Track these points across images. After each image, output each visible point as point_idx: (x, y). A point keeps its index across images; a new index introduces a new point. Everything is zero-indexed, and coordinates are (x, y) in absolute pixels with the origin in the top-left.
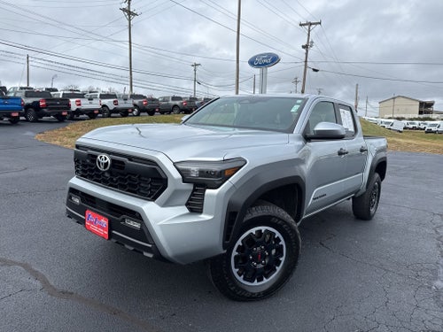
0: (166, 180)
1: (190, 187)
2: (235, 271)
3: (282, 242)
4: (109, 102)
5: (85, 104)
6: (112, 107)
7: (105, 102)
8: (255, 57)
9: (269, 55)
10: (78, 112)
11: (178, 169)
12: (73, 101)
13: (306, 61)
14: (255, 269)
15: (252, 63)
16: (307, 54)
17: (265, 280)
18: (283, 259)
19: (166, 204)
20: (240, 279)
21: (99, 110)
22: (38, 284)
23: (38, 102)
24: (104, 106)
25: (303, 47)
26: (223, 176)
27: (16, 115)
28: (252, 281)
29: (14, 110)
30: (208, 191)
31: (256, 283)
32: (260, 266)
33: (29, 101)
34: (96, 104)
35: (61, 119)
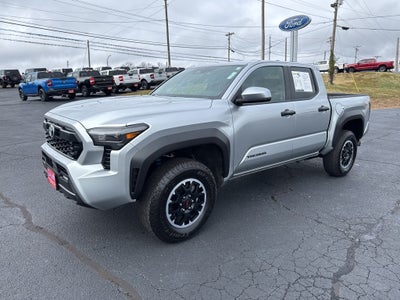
0: (81, 143)
1: (102, 149)
2: (169, 216)
3: (204, 192)
4: (146, 76)
5: (127, 79)
6: (149, 80)
7: (144, 76)
8: (286, 21)
9: (300, 17)
10: (122, 86)
11: (90, 135)
12: (116, 78)
13: (335, 20)
14: (183, 214)
15: (283, 27)
16: (336, 13)
17: (191, 223)
18: (203, 205)
19: (85, 163)
20: (172, 223)
21: (138, 83)
22: (24, 221)
23: (88, 81)
24: (143, 80)
25: (332, 6)
26: (124, 139)
27: (71, 92)
28: (181, 225)
29: (71, 88)
30: (113, 152)
31: (184, 226)
32: (187, 211)
33: (82, 80)
34: (135, 79)
35: (108, 94)
